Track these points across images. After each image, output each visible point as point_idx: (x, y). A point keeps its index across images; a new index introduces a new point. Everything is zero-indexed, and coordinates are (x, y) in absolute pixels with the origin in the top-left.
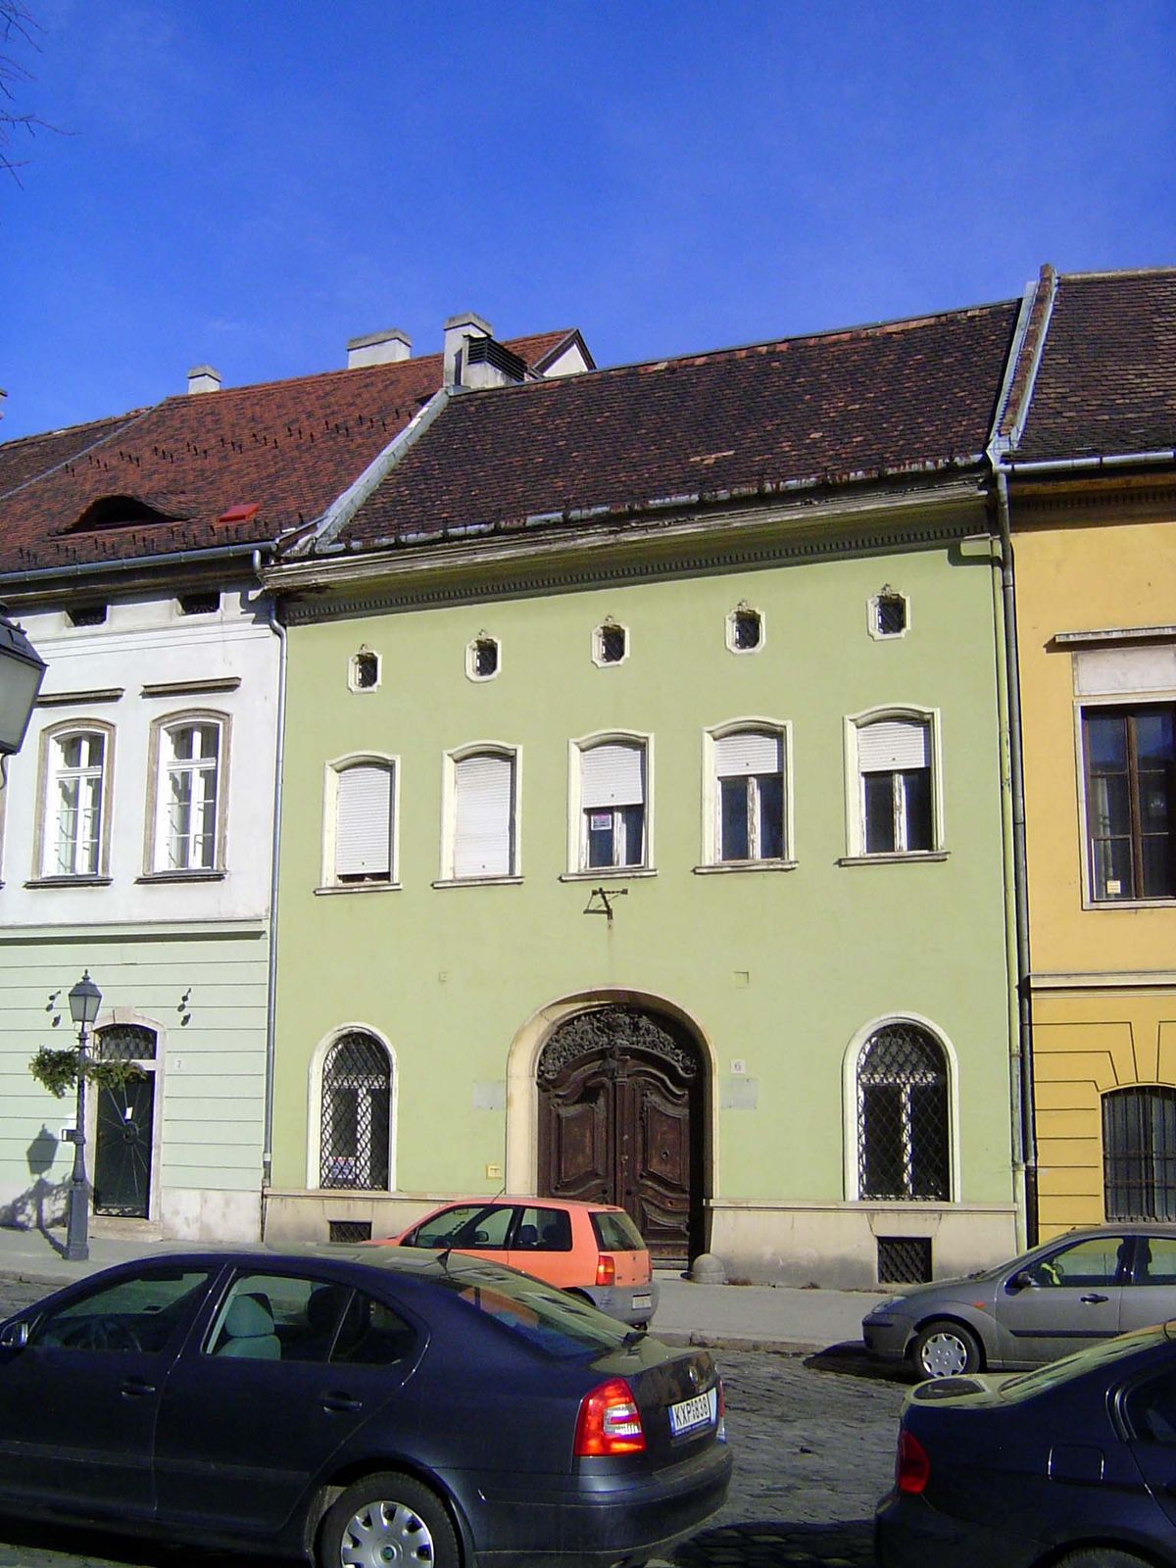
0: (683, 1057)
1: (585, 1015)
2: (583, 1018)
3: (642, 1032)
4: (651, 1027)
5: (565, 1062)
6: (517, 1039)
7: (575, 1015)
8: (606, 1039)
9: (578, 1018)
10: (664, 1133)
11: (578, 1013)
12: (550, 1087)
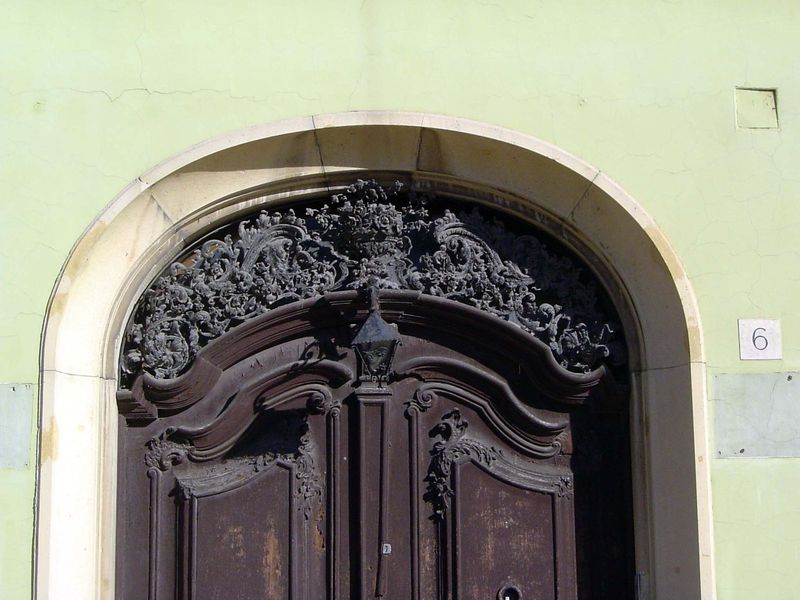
0: (562, 324)
1: (271, 208)
2: (264, 217)
3: (440, 255)
4: (468, 244)
5: (203, 341)
6: (72, 263)
7: (242, 206)
8: (331, 277)
9: (252, 216)
10: (501, 534)
11: (251, 203)
12: (154, 409)
